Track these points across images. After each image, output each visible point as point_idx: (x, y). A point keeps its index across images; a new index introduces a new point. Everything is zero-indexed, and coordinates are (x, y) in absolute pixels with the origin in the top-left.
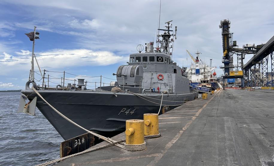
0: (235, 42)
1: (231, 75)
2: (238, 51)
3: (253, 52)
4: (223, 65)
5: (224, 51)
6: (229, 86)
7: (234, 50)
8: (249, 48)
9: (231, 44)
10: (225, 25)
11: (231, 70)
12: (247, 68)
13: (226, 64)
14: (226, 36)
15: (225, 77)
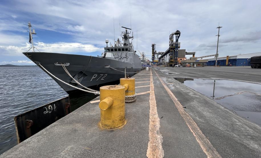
0: (156, 51)
1: (154, 61)
2: (156, 54)
3: (161, 54)
4: (152, 58)
5: (152, 54)
6: (154, 65)
7: (155, 53)
8: (160, 53)
9: (155, 51)
10: (153, 46)
11: (154, 60)
12: (160, 59)
13: (153, 58)
14: (153, 49)
15: (152, 62)
